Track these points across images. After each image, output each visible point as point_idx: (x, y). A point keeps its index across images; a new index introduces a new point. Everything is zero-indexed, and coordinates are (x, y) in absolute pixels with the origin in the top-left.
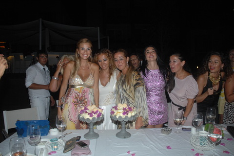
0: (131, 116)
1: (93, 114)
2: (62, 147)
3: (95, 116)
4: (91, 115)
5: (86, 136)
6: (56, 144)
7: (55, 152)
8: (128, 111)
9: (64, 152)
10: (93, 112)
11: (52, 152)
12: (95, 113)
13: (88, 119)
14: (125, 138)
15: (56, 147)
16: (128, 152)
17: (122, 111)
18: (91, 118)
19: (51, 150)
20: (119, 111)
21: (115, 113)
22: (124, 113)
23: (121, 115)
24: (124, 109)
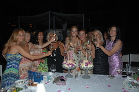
0: (90, 67)
1: (69, 65)
2: (52, 81)
3: (70, 66)
4: (68, 66)
5: (66, 76)
6: (50, 79)
7: (49, 83)
8: (88, 64)
9: (53, 83)
10: (69, 64)
11: (47, 83)
12: (70, 65)
13: (67, 67)
14: (86, 79)
15: (49, 80)
16: (86, 86)
17: (85, 64)
18: (68, 67)
19: (47, 82)
20: (83, 64)
21: (81, 65)
22: (86, 65)
23: (84, 66)
24: (86, 63)
